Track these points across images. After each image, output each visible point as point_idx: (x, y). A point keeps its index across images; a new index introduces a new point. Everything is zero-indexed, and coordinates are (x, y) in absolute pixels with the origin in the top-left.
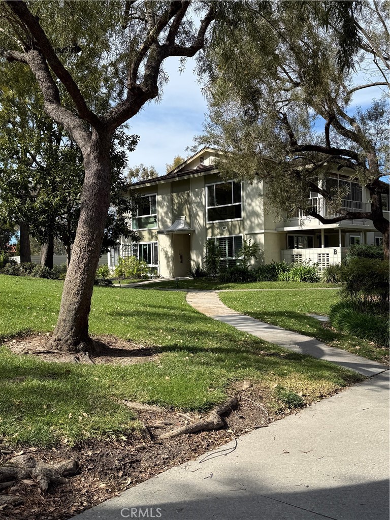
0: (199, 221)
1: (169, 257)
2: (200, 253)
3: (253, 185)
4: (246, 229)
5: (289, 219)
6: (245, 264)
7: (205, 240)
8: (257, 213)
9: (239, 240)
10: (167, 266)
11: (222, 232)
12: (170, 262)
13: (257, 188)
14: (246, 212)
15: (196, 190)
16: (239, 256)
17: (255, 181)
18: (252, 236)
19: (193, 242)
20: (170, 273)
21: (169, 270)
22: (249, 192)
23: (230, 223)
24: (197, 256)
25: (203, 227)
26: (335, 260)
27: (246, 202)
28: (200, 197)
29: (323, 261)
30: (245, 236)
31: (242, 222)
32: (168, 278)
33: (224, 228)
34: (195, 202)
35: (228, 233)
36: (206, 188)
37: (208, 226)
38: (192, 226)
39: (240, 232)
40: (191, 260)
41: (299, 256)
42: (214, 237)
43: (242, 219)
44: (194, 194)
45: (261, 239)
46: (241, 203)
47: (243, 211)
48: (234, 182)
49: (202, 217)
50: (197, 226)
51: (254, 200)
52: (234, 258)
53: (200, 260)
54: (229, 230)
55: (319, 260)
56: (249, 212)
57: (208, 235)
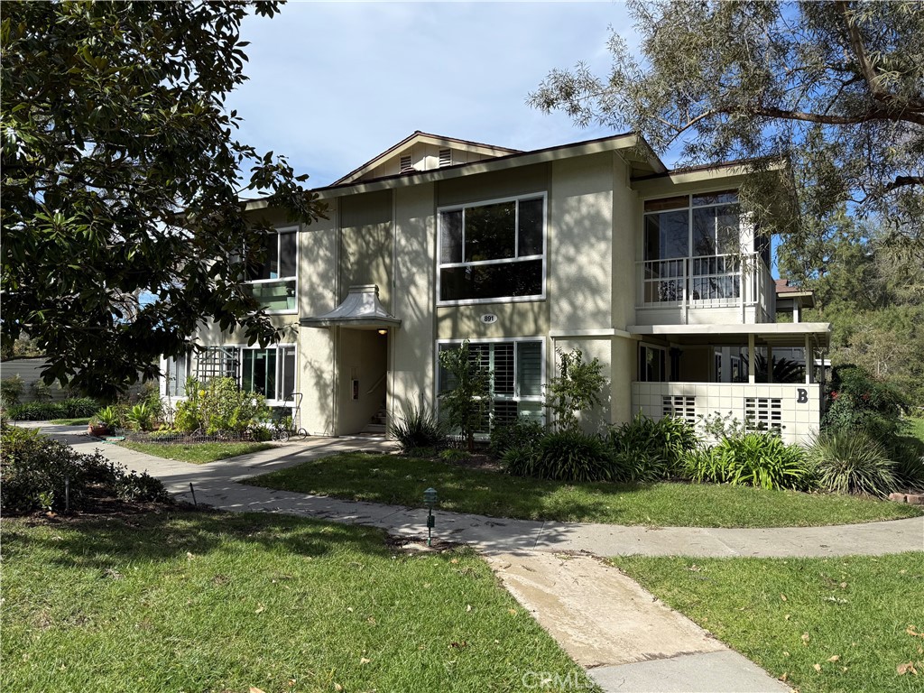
0: (417, 298)
1: (326, 386)
2: (416, 378)
3: (584, 210)
4: (557, 324)
5: (651, 305)
6: (547, 416)
7: (431, 346)
8: (593, 282)
9: (532, 350)
10: (319, 405)
11: (482, 328)
12: (329, 395)
13: (596, 218)
14: (559, 279)
15: (413, 220)
16: (530, 394)
17: (590, 198)
18: (576, 346)
19: (396, 353)
20: (327, 424)
21: (325, 417)
22: (570, 229)
23: (508, 308)
24: (407, 386)
25: (425, 313)
26: (802, 416)
27: (557, 252)
28: (420, 239)
29: (765, 417)
30: (552, 341)
31: (544, 305)
32: (323, 438)
33: (486, 319)
34: (406, 250)
35: (501, 333)
36: (439, 215)
37: (441, 312)
38: (393, 309)
39: (538, 331)
40: (390, 394)
41: (684, 401)
42: (457, 341)
43: (543, 297)
44: (403, 231)
45: (603, 351)
46: (544, 257)
47: (548, 275)
48: (520, 202)
49: (426, 290)
50: (410, 311)
51: (585, 249)
52: (516, 398)
53: (414, 398)
54: (503, 325)
55: (750, 414)
56: (568, 279)
57: (441, 334)
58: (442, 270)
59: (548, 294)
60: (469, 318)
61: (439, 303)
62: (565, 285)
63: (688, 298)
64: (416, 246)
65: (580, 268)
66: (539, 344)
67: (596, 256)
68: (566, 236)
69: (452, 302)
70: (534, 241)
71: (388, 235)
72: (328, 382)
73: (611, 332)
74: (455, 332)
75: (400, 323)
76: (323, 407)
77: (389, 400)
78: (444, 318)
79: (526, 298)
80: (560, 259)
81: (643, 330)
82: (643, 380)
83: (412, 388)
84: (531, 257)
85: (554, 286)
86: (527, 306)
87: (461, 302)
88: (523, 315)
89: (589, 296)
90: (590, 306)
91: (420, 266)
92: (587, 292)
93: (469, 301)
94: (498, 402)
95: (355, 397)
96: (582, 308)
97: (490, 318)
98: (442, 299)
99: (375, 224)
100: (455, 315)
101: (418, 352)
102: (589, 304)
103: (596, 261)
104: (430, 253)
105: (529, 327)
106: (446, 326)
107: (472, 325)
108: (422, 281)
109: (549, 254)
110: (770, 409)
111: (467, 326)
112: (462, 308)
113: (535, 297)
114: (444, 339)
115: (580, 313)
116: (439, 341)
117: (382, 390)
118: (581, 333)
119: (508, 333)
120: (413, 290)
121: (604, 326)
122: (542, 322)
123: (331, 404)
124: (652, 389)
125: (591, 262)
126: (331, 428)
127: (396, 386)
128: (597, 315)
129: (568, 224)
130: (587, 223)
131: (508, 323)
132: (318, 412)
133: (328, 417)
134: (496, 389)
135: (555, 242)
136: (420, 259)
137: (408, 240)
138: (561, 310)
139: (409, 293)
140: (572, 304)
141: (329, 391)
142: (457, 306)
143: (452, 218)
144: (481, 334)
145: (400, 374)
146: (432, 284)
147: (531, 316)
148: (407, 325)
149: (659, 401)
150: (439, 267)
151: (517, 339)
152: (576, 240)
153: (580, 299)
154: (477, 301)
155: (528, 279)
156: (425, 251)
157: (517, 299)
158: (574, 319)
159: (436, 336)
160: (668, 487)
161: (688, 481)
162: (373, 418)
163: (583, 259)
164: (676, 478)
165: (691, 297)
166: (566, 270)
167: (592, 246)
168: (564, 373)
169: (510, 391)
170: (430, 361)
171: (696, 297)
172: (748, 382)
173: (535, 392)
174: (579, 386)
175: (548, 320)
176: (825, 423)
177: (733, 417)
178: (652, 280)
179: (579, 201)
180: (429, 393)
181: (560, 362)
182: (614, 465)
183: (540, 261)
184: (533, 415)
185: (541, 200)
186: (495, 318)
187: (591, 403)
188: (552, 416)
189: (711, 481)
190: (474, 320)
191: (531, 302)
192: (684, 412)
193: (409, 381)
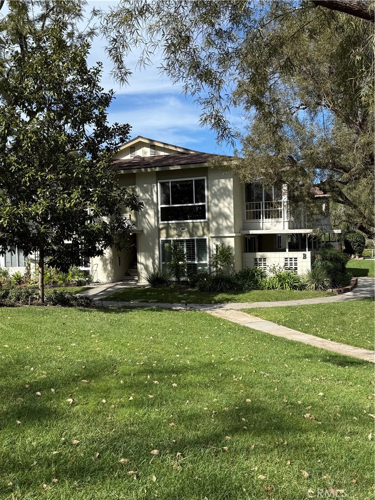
0: (150, 221)
2: (151, 255)
3: (221, 185)
4: (212, 231)
5: (249, 221)
6: (210, 269)
7: (157, 241)
8: (226, 215)
9: (202, 243)
10: (103, 268)
11: (180, 233)
12: (108, 264)
13: (225, 188)
14: (212, 213)
15: (145, 185)
16: (202, 260)
17: (223, 181)
18: (219, 240)
19: (141, 243)
20: (108, 277)
21: (107, 274)
22: (215, 193)
23: (191, 225)
24: (146, 259)
25: (154, 227)
26: (305, 264)
27: (211, 202)
28: (149, 193)
29: (291, 265)
30: (211, 239)
31: (206, 224)
32: (106, 283)
33: (182, 229)
34: (143, 198)
35: (188, 235)
36: (158, 184)
37: (161, 226)
38: (138, 225)
39: (204, 234)
40: (139, 263)
41: (262, 260)
42: (169, 239)
43: (206, 220)
44: (141, 190)
45: (231, 242)
46: (206, 204)
47: (208, 211)
48: (195, 181)
49: (153, 216)
50: (146, 225)
51: (222, 201)
52: (196, 262)
53: (150, 263)
54: (189, 231)
55: (286, 264)
56: (216, 213)
57: (161, 236)
58: (161, 208)
59: (208, 219)
60: (174, 229)
61: (160, 222)
62: (214, 215)
63: (263, 218)
64: (148, 196)
65: (220, 209)
66: (205, 240)
67: (226, 204)
68: (214, 196)
69: (166, 222)
70: (202, 198)
71: (134, 190)
72: (107, 258)
73: (234, 235)
74: (168, 235)
75: (142, 231)
76: (105, 269)
77: (139, 266)
78: (163, 229)
79: (199, 221)
80: (212, 204)
81: (245, 232)
82: (247, 252)
83: (149, 259)
84: (200, 204)
85: (210, 216)
86: (199, 224)
87: (170, 222)
88: (197, 228)
89: (224, 220)
90: (225, 224)
91: (149, 205)
92: (223, 218)
93: (174, 222)
94: (188, 264)
95: (119, 265)
96: (222, 225)
97: (184, 229)
98: (162, 221)
99: (128, 185)
100: (167, 228)
101: (151, 244)
102: (224, 223)
103: (227, 206)
104: (155, 200)
105: (200, 233)
106: (163, 232)
107: (175, 232)
108: (151, 212)
109: (208, 202)
110: (293, 262)
111: (173, 232)
112: (170, 225)
113: (202, 220)
114: (163, 237)
115: (221, 227)
116: (161, 239)
117: (134, 262)
118: (221, 235)
119: (191, 235)
120: (147, 216)
121: (231, 232)
123: (110, 268)
124: (250, 255)
125: (224, 206)
126: (110, 279)
127: (141, 258)
128: (228, 228)
129: (214, 191)
130: (222, 191)
131: (191, 231)
132: (103, 271)
133: (108, 274)
134: (187, 259)
135: (210, 198)
136: (150, 202)
137: (144, 194)
138: (213, 226)
139: (145, 218)
140: (217, 223)
141: (108, 262)
142: (169, 224)
143: (162, 184)
144: (179, 236)
145: (143, 253)
146: (156, 213)
147: (201, 228)
148: (145, 231)
149: (253, 260)
150: (160, 206)
151: (196, 238)
152: (218, 197)
153: (220, 221)
154: (177, 221)
155: (200, 213)
156: (152, 199)
157: (194, 221)
158: (218, 230)
159: (159, 237)
160: (255, 291)
161: (262, 290)
162: (126, 273)
163: (221, 205)
164: (257, 289)
165: (264, 218)
166: (214, 209)
167: (224, 200)
168: (217, 252)
169: (194, 259)
170: (157, 247)
171: (266, 218)
172: (285, 251)
173: (203, 259)
174: (223, 257)
175: (208, 230)
176: (313, 267)
177: (279, 266)
178: (249, 210)
179: (219, 182)
180: (157, 262)
181: (215, 248)
182: (237, 285)
183: (205, 205)
184: (204, 269)
185: (204, 180)
186: (186, 229)
187: (227, 263)
188: (212, 268)
189: (271, 289)
190: (177, 230)
191: (201, 222)
192: (262, 264)
193: (147, 257)
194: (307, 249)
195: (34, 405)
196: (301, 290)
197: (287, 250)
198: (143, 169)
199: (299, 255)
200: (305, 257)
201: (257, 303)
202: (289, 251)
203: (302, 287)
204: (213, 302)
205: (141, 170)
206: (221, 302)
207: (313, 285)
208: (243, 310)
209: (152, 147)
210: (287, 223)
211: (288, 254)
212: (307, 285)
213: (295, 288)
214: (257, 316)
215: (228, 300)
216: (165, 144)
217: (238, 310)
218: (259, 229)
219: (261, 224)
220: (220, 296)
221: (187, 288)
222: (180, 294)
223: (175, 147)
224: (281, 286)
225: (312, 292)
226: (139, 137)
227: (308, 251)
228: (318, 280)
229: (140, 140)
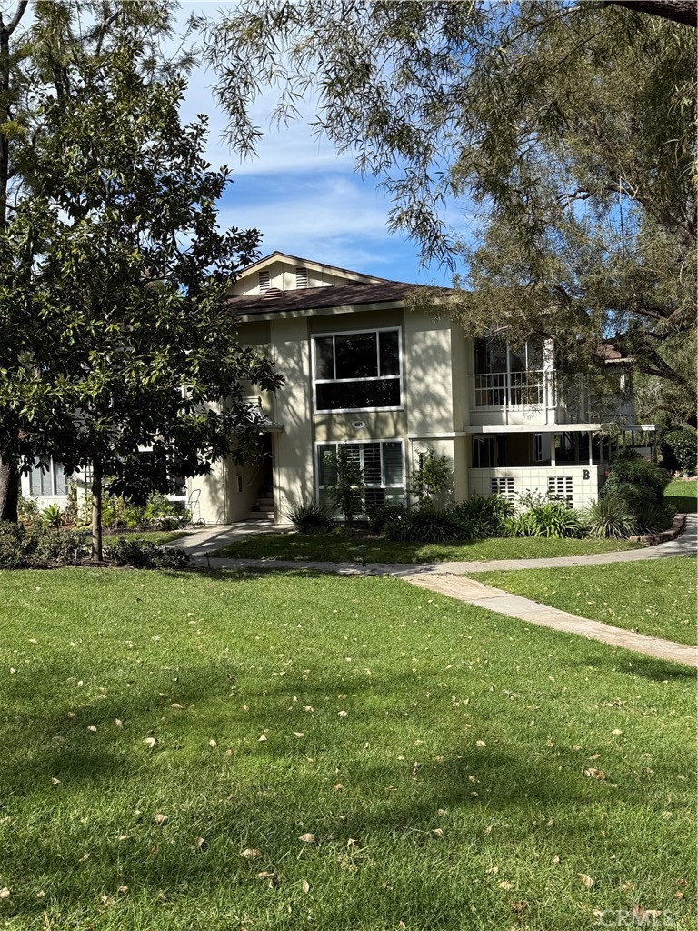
0: (295, 407)
1: (216, 481)
2: (298, 474)
3: (429, 342)
4: (412, 429)
5: (481, 408)
6: (408, 498)
7: (310, 447)
8: (438, 397)
9: (394, 449)
10: (210, 498)
11: (352, 432)
12: (219, 490)
13: (437, 348)
14: (411, 394)
15: (287, 343)
16: (393, 482)
17: (433, 334)
18: (426, 444)
19: (279, 452)
20: (219, 513)
21: (217, 508)
22: (418, 356)
23: (373, 416)
24: (290, 479)
25: (304, 420)
26: (586, 489)
27: (410, 374)
28: (295, 358)
29: (561, 493)
30: (410, 442)
31: (401, 414)
32: (216, 526)
33: (356, 425)
34: (283, 367)
35: (368, 436)
36: (312, 341)
37: (317, 419)
38: (275, 416)
39: (397, 434)
40: (276, 487)
41: (507, 481)
42: (332, 443)
43: (401, 408)
44: (280, 352)
45: (448, 449)
46: (400, 376)
47: (405, 391)
48: (381, 334)
49: (303, 401)
50: (290, 418)
51: (431, 371)
52: (383, 486)
53: (296, 488)
54: (369, 429)
55: (551, 489)
56: (419, 394)
57: (318, 437)
58: (317, 385)
59: (405, 406)
60: (341, 424)
61: (316, 412)
62: (417, 398)
63: (507, 404)
64: (292, 363)
65: (428, 386)
66: (400, 444)
67: (439, 378)
68: (416, 361)
69: (326, 411)
70: (393, 366)
71: (266, 353)
72: (217, 478)
73: (453, 434)
74: (330, 436)
75: (282, 428)
76: (214, 500)
77: (276, 493)
78: (320, 424)
79: (387, 408)
80: (412, 378)
81: (475, 430)
82: (477, 466)
83: (294, 481)
84: (391, 377)
85: (409, 400)
86: (388, 414)
87: (334, 411)
88: (385, 421)
89: (435, 407)
90: (436, 415)
91: (296, 380)
92: (433, 404)
93: (341, 411)
94: (369, 490)
95: (240, 490)
96: (431, 416)
97: (359, 424)
98: (318, 409)
99: (255, 344)
100: (329, 421)
101: (298, 452)
102: (434, 413)
103: (440, 380)
104: (306, 371)
105: (390, 430)
106: (322, 431)
107: (344, 430)
108: (299, 393)
109: (404, 374)
110: (565, 485)
111: (339, 430)
112: (334, 416)
113: (394, 408)
114: (321, 440)
115: (428, 420)
116: (317, 443)
117: (267, 486)
118: (429, 435)
119: (373, 436)
120: (291, 401)
121: (448, 430)
122: (400, 427)
123: (222, 497)
124: (483, 473)
125: (435, 382)
126: (223, 517)
127: (280, 479)
128: (442, 421)
129: (416, 352)
130: (431, 352)
131: (373, 428)
132: (210, 503)
133: (220, 508)
134: (366, 479)
135: (408, 365)
136: (298, 375)
137: (285, 359)
138: (415, 418)
139: (288, 403)
140: (422, 413)
141: (219, 486)
142: (331, 415)
143: (319, 342)
144: (351, 437)
145: (284, 470)
146: (308, 396)
147: (391, 422)
148: (288, 429)
149: (489, 482)
150: (315, 382)
151: (382, 440)
152: (424, 364)
153: (428, 409)
154: (347, 410)
155: (389, 395)
156: (301, 369)
157: (379, 409)
158: (424, 425)
159: (314, 439)
160: (493, 540)
161: (506, 537)
162: (252, 507)
163: (429, 379)
164: (498, 535)
165: (510, 402)
166: (417, 387)
167: (435, 369)
168: (421, 467)
169: (378, 480)
170: (310, 459)
171: (513, 403)
172: (550, 465)
173: (396, 480)
174: (433, 476)
175: (405, 425)
176: (602, 495)
177: (538, 492)
178: (481, 389)
179: (425, 335)
180: (309, 485)
181: (418, 459)
182: (458, 529)
183: (398, 380)
184: (397, 498)
185: (396, 333)
186: (364, 425)
187: (441, 488)
188: (412, 497)
189: (522, 536)
190: (346, 425)
191: (391, 411)
192: (507, 490)
193: (292, 478)
194: (591, 460)
195: (83, 749)
196: (580, 538)
197: (553, 462)
198: (284, 314)
199: (575, 471)
200: (586, 476)
201: (496, 561)
202: (557, 465)
203: (582, 532)
204: (414, 560)
205: (281, 316)
206: (429, 560)
207: (603, 529)
208: (470, 575)
209: (300, 270)
210: (554, 411)
211: (555, 470)
212: (591, 528)
213: (567, 533)
214: (496, 586)
215: (442, 557)
216: (324, 266)
217: (461, 576)
218: (499, 423)
219: (504, 414)
220: (426, 550)
221: (366, 534)
222: (352, 546)
223: (344, 271)
224: (542, 529)
225: (600, 541)
226: (276, 253)
227: (593, 464)
228: (612, 520)
229: (278, 258)
